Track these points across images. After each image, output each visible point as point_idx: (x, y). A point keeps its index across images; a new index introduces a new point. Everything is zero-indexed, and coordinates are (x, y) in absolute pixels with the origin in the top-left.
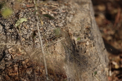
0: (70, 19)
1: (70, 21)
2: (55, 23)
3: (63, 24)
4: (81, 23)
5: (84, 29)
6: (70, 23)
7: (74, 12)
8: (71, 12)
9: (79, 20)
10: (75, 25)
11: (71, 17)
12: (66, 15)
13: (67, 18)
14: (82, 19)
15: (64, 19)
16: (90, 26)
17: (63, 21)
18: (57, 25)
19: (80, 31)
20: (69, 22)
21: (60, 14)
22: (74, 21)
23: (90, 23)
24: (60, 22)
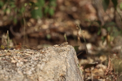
0: (41, 66)
1: (42, 69)
2: (23, 71)
3: (32, 71)
4: (54, 70)
5: (58, 77)
6: (42, 71)
7: (48, 59)
8: (43, 60)
9: (52, 67)
10: (48, 73)
11: (43, 65)
12: (38, 63)
13: (39, 65)
14: (56, 66)
15: (34, 67)
16: (65, 74)
17: (33, 69)
18: (24, 73)
19: (53, 79)
20: (40, 69)
21: (30, 62)
22: (45, 69)
23: (66, 71)
24: (29, 70)
